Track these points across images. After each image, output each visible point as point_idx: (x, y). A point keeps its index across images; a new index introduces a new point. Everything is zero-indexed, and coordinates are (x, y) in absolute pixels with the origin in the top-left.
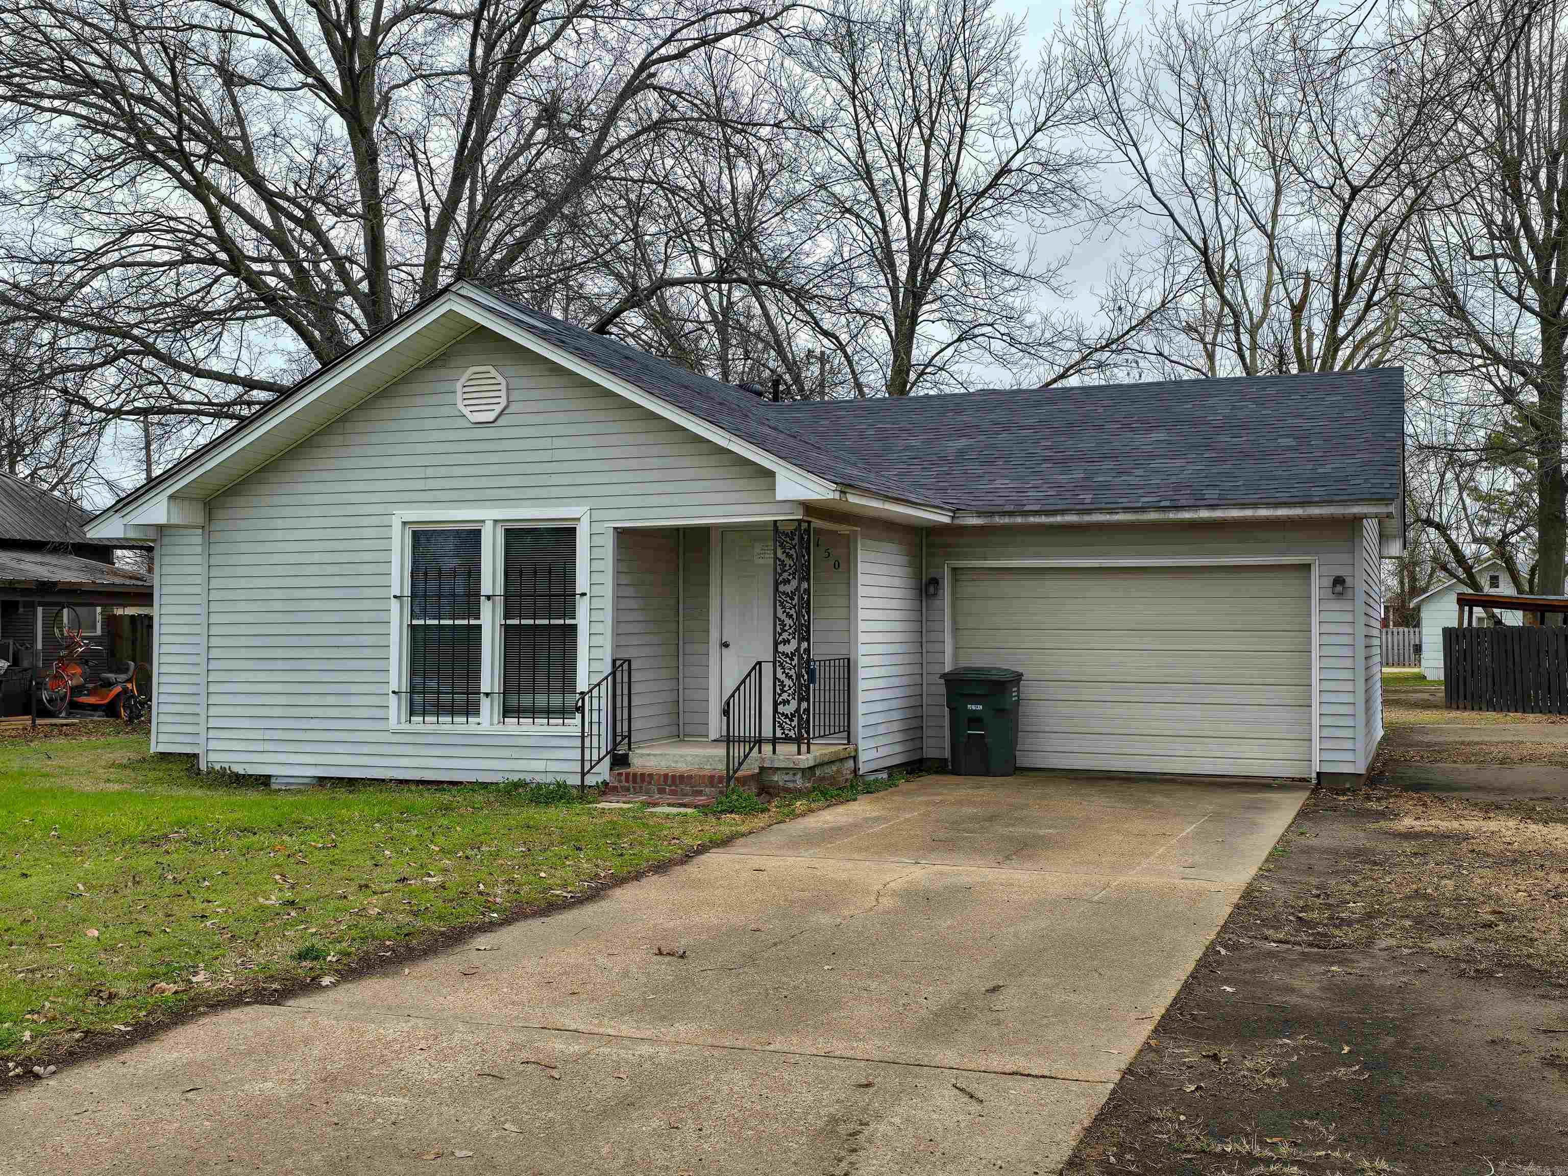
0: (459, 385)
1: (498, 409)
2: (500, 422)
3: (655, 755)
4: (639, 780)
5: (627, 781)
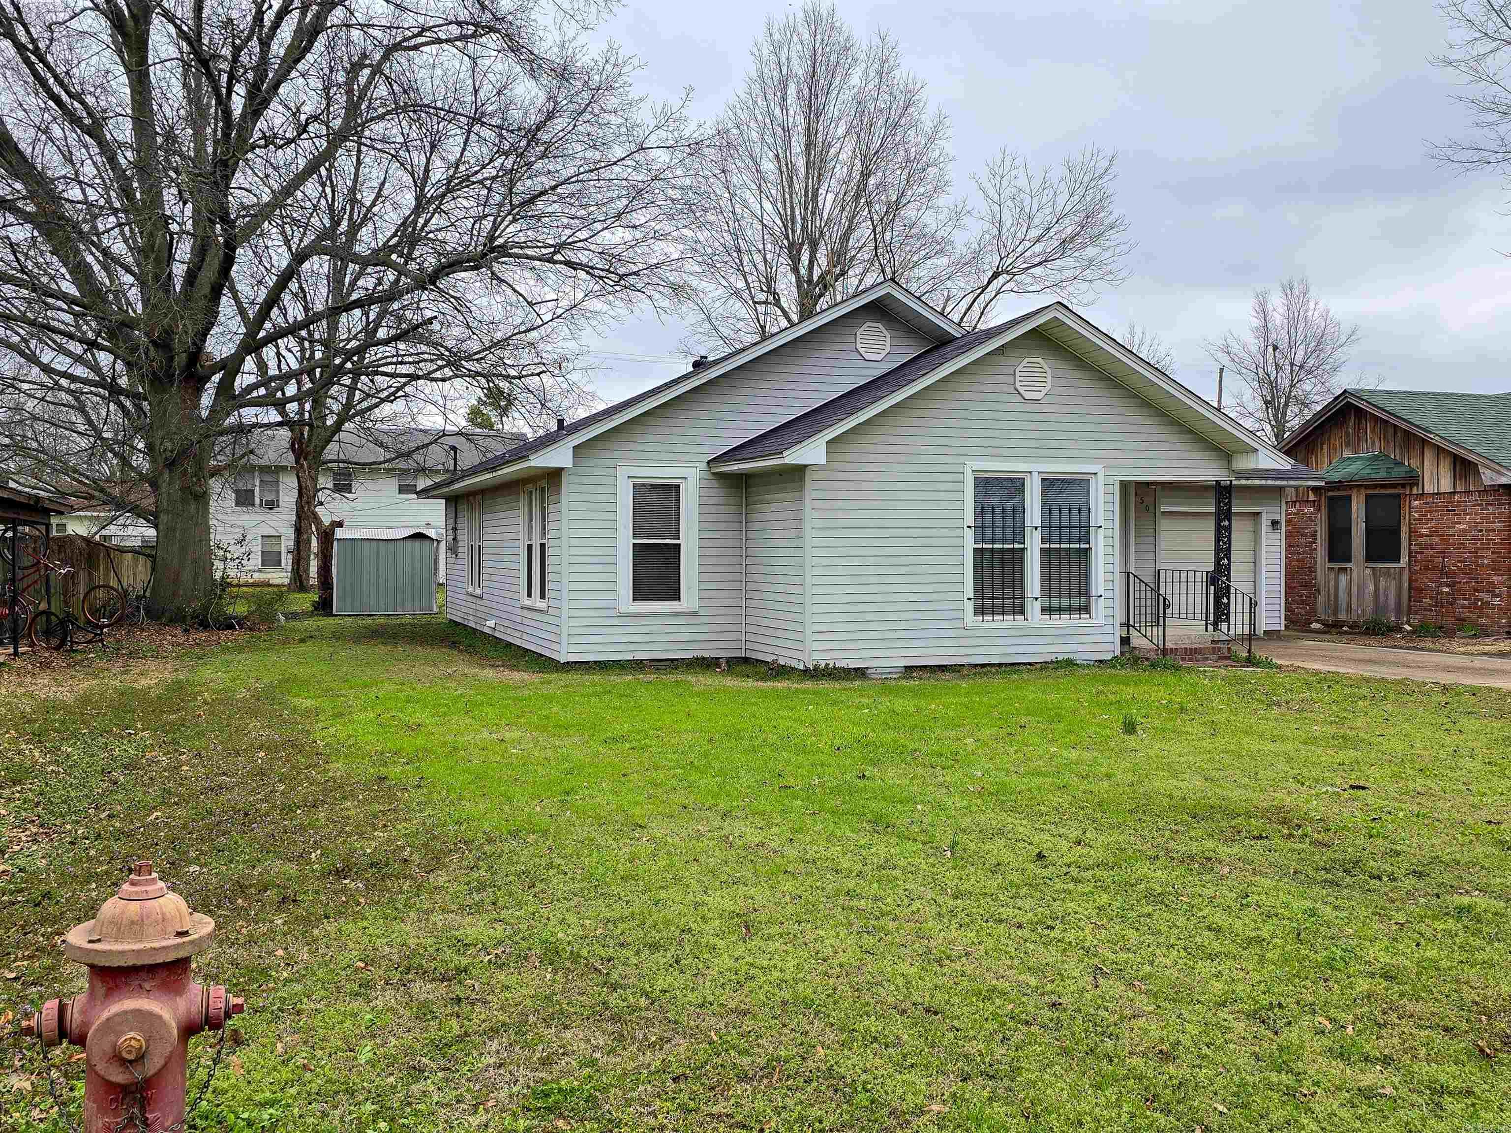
0: (1018, 370)
1: (1045, 390)
2: (1046, 400)
5: (1161, 654)
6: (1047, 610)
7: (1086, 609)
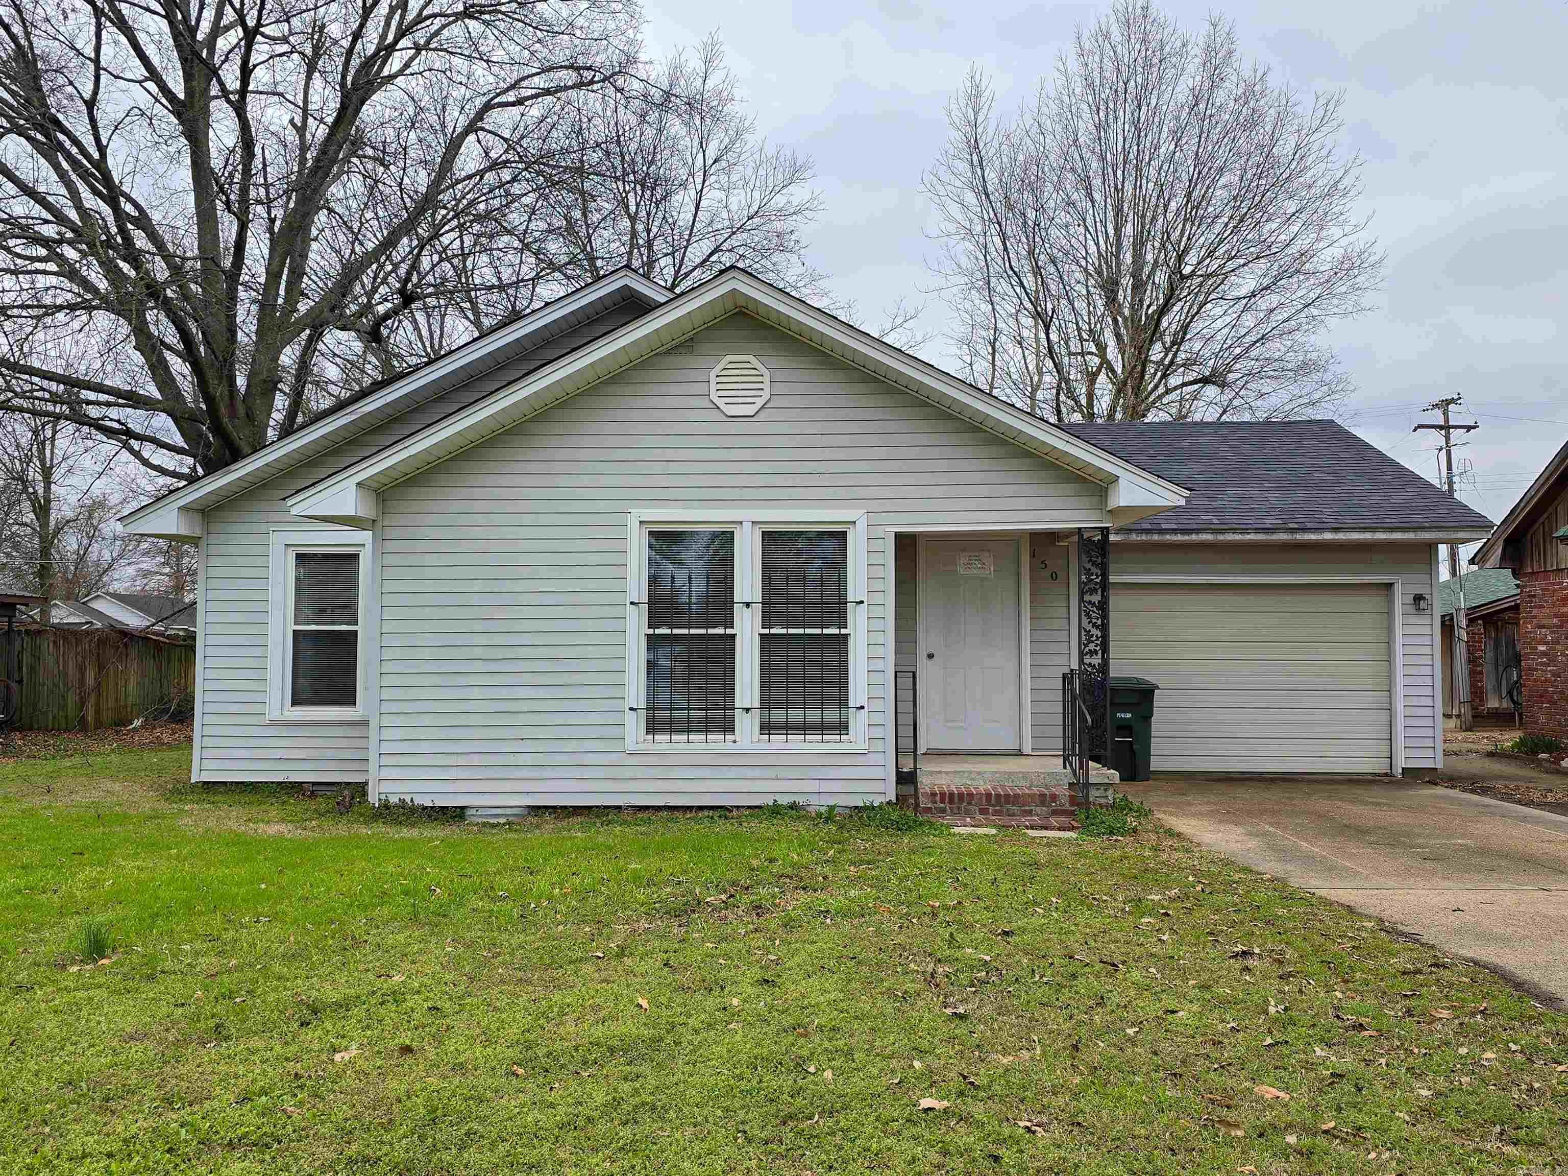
0: (713, 374)
1: (760, 402)
2: (762, 416)
3: (947, 773)
4: (956, 800)
5: (942, 802)
6: (767, 728)
7: (842, 727)
